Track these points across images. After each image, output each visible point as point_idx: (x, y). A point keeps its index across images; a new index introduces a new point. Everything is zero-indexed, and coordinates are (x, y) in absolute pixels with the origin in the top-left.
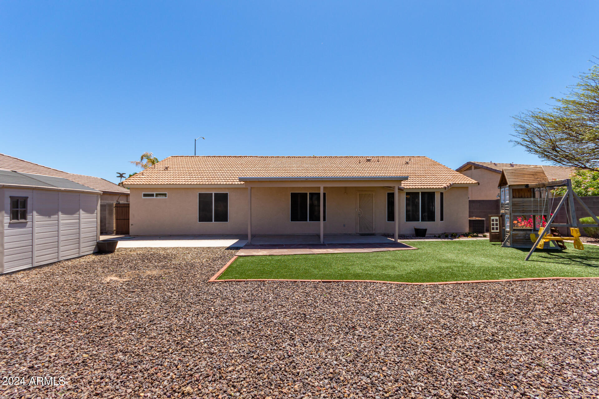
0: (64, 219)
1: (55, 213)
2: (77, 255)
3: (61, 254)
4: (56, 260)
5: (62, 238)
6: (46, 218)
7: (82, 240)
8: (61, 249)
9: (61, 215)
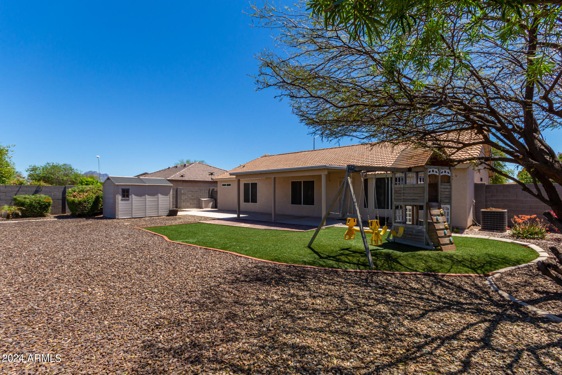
0: (148, 198)
1: (144, 195)
2: (157, 215)
3: (147, 214)
4: (144, 216)
5: (147, 207)
6: (139, 197)
7: (160, 208)
8: (147, 211)
9: (147, 196)
